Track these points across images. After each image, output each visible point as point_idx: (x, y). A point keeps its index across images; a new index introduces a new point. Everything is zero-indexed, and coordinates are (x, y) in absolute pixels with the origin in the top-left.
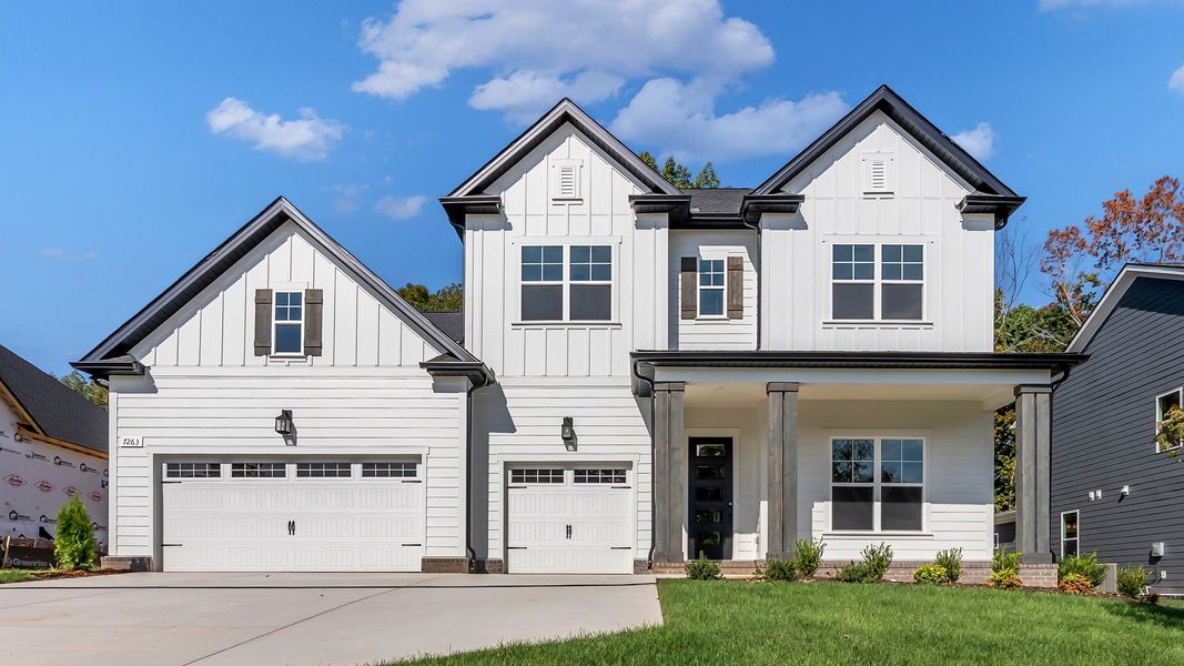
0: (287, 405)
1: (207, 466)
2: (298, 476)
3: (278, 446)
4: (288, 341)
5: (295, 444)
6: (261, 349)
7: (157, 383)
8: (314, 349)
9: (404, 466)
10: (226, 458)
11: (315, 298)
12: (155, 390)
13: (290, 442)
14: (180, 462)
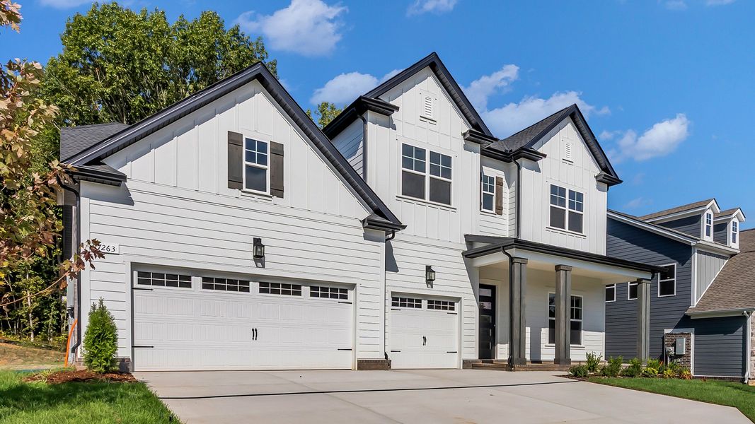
0: (258, 234)
1: (178, 278)
2: (260, 292)
3: (249, 267)
4: (256, 181)
5: (264, 267)
6: (234, 182)
7: (134, 196)
8: (278, 191)
9: (339, 291)
10: (197, 272)
11: (278, 150)
12: (131, 202)
13: (259, 264)
14: (152, 271)
